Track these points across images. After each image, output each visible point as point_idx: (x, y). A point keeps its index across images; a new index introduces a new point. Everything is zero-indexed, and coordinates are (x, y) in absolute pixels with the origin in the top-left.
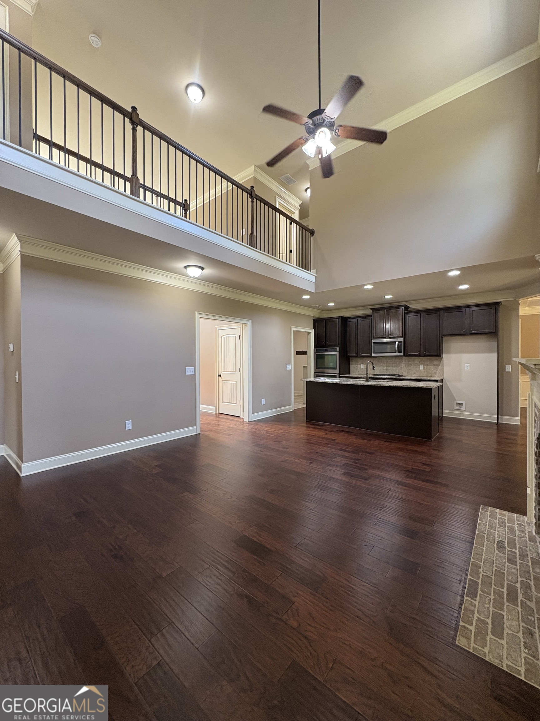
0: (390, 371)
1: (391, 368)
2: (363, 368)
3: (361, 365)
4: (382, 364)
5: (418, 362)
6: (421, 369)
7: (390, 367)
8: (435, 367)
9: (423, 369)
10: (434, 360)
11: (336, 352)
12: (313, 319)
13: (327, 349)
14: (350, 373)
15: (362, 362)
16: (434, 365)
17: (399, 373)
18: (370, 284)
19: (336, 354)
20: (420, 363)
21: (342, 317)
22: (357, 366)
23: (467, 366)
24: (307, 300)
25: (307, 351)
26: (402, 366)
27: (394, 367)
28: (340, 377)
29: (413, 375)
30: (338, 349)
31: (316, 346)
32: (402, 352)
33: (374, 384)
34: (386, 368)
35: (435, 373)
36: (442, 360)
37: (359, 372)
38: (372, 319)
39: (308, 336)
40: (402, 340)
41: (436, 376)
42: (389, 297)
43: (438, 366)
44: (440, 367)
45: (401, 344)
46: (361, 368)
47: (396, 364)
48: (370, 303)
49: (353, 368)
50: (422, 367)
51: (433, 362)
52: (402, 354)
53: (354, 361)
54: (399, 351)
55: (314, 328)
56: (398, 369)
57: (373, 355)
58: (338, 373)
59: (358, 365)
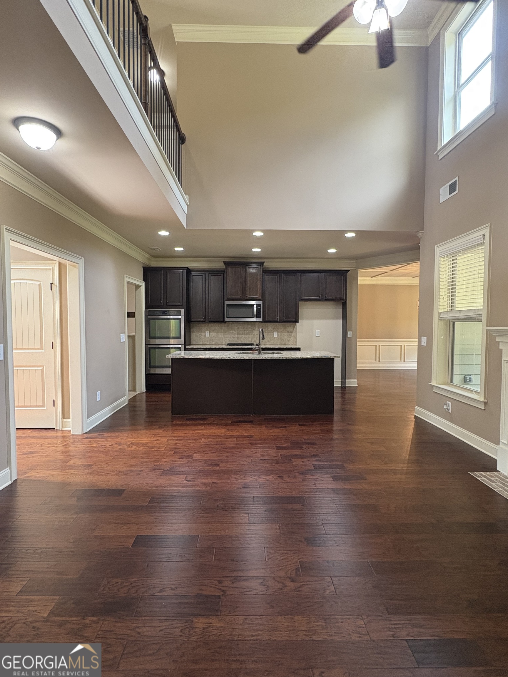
0: (242, 339)
1: (243, 336)
2: (209, 336)
3: (206, 333)
4: (231, 331)
5: (272, 329)
6: (275, 336)
7: (241, 335)
8: (288, 334)
9: (277, 336)
10: (288, 327)
11: (180, 315)
12: (143, 267)
13: (166, 311)
14: (191, 344)
15: (207, 329)
16: (288, 332)
17: (251, 341)
18: (261, 231)
19: (180, 319)
20: (274, 329)
21: (188, 268)
22: (200, 334)
23: (317, 333)
24: (164, 237)
25: (134, 313)
26: (255, 333)
27: (247, 335)
28: (186, 350)
29: (267, 344)
30: (182, 311)
31: (147, 307)
32: (261, 318)
33: (279, 357)
34: (236, 336)
35: (289, 341)
36: (295, 327)
37: (203, 342)
38: (224, 275)
39: (136, 290)
40: (261, 302)
41: (290, 343)
42: (256, 250)
43: (291, 332)
44: (293, 334)
45: (260, 308)
46: (206, 336)
47: (248, 331)
48: (222, 255)
49: (195, 337)
50: (276, 334)
51: (287, 329)
52: (261, 320)
53: (196, 328)
54: (258, 316)
55: (145, 279)
56: (250, 336)
57: (227, 320)
58: (184, 343)
59: (201, 332)
